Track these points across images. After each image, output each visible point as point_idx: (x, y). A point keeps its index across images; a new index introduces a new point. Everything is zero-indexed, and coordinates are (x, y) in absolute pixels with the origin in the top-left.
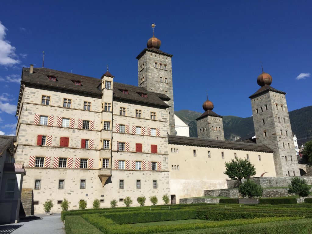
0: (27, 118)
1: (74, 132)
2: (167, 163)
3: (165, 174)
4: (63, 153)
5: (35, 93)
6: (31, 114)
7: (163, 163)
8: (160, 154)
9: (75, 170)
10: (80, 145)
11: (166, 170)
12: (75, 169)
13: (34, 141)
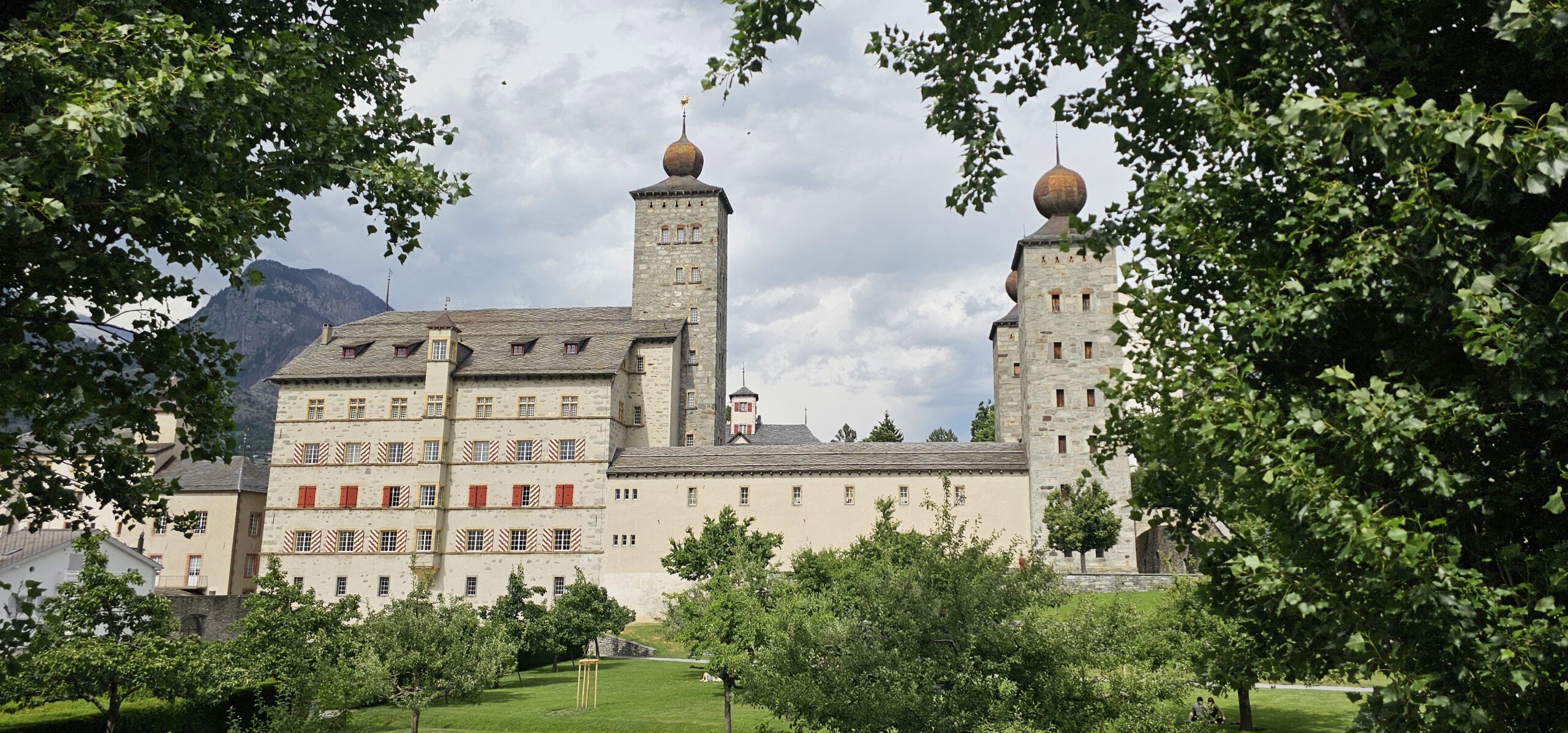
0: (282, 452)
1: (368, 472)
2: (600, 531)
3: (589, 560)
4: (346, 520)
5: (295, 398)
6: (288, 443)
7: (587, 531)
8: (581, 508)
9: (368, 557)
10: (379, 501)
11: (597, 548)
12: (369, 554)
13: (293, 500)
